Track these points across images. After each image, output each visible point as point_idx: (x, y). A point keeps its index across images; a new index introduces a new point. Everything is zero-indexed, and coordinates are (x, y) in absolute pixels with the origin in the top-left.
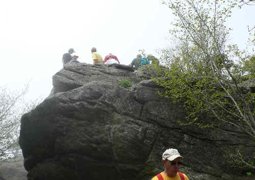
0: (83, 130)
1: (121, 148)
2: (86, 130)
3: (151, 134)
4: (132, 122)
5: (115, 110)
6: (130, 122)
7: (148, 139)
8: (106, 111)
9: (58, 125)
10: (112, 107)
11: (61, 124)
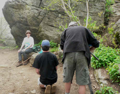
0: (17, 13)
1: (30, 20)
3: (42, 14)
4: (34, 9)
5: (27, 4)
6: (33, 9)
7: (41, 16)
8: (23, 5)
10: (26, 3)
11: (11, 11)
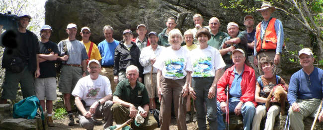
0: (115, 15)
2: (118, 15)
9: (87, 10)
11: (90, 9)
